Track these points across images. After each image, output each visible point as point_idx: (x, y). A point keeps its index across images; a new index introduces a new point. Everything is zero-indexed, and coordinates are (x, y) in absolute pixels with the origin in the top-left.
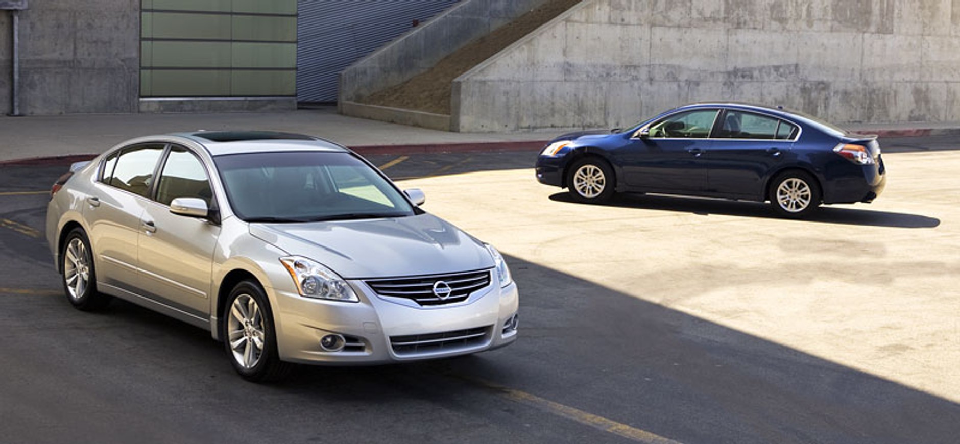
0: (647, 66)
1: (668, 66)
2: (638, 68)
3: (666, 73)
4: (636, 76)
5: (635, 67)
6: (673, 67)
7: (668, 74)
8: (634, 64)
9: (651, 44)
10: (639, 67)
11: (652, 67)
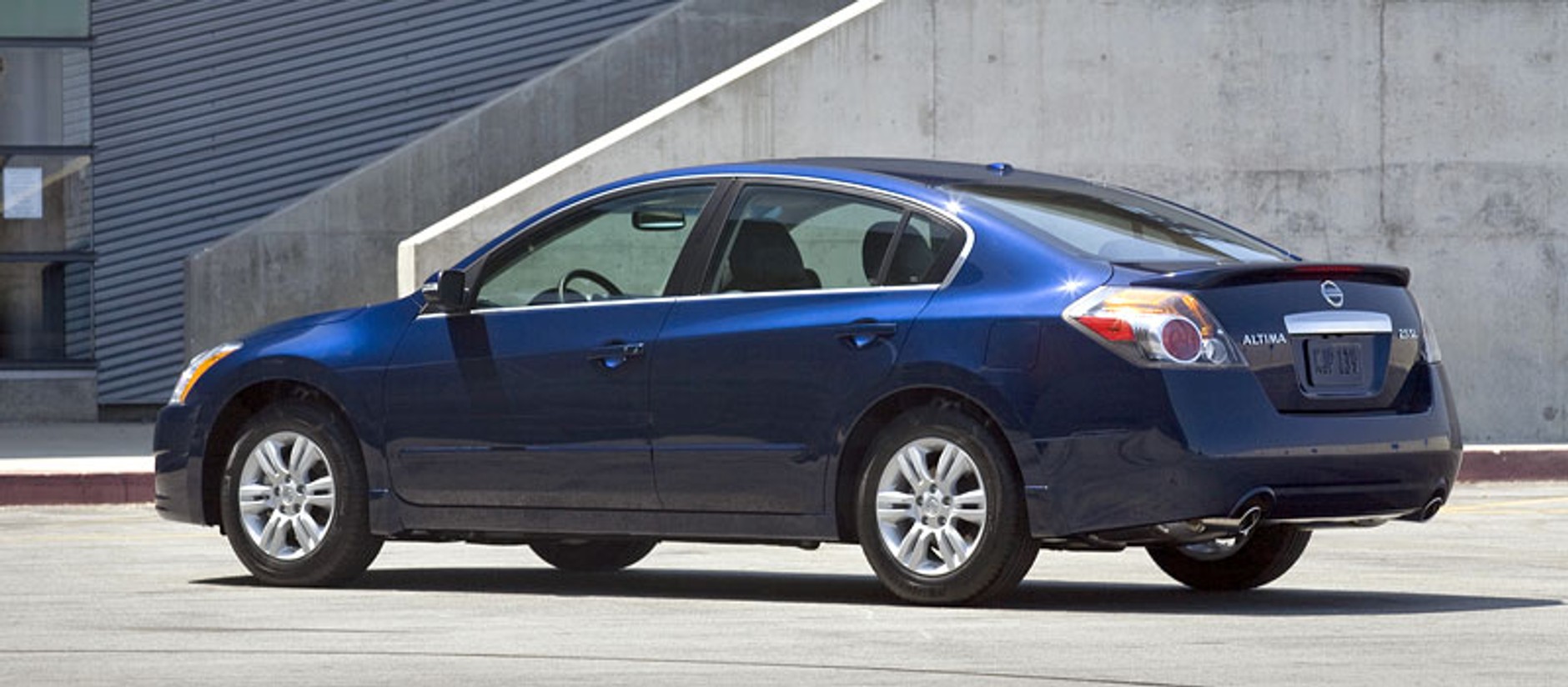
0: (1365, 171)
1: (1486, 172)
2: (1320, 183)
3: (1475, 202)
4: (1311, 218)
5: (1303, 177)
6: (1515, 173)
7: (1488, 205)
8: (1298, 163)
9: (1383, 76)
10: (1326, 175)
11: (1395, 174)
